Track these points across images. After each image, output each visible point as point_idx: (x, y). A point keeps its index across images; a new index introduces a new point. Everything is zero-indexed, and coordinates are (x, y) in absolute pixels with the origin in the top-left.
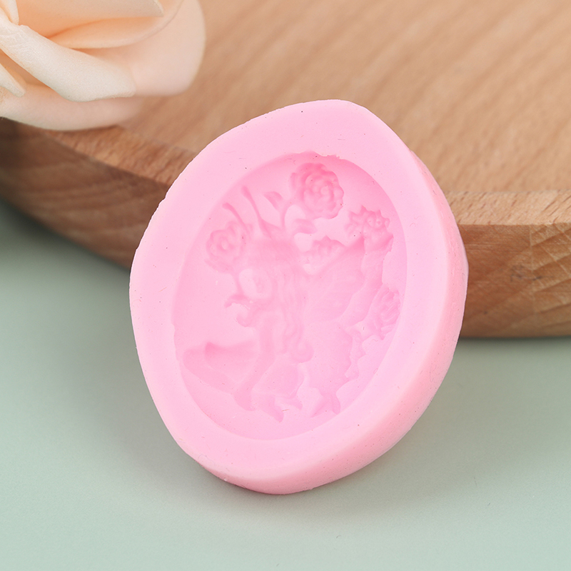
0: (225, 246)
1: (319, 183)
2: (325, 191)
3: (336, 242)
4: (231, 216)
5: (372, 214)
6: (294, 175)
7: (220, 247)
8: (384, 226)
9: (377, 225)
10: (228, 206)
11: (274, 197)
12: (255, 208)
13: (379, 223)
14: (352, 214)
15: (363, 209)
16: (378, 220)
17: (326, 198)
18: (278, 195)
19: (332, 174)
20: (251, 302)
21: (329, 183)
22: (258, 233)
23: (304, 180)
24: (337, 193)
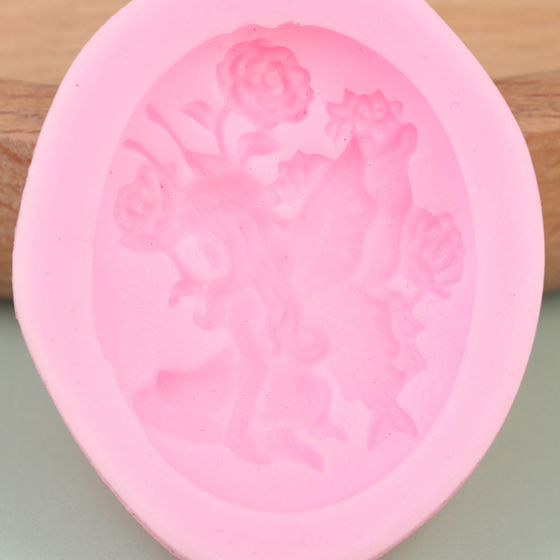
0: (139, 209)
1: (261, 68)
2: (273, 78)
3: (316, 157)
4: (139, 158)
5: (365, 98)
6: (219, 66)
7: (131, 212)
8: (389, 114)
9: (379, 115)
10: (130, 143)
11: (198, 110)
12: (172, 134)
13: (380, 110)
14: (330, 106)
15: (348, 94)
16: (377, 106)
17: (278, 90)
18: (203, 105)
19: (283, 49)
20: (205, 287)
21: (277, 64)
22: (187, 174)
23: (233, 68)
24: (295, 78)
